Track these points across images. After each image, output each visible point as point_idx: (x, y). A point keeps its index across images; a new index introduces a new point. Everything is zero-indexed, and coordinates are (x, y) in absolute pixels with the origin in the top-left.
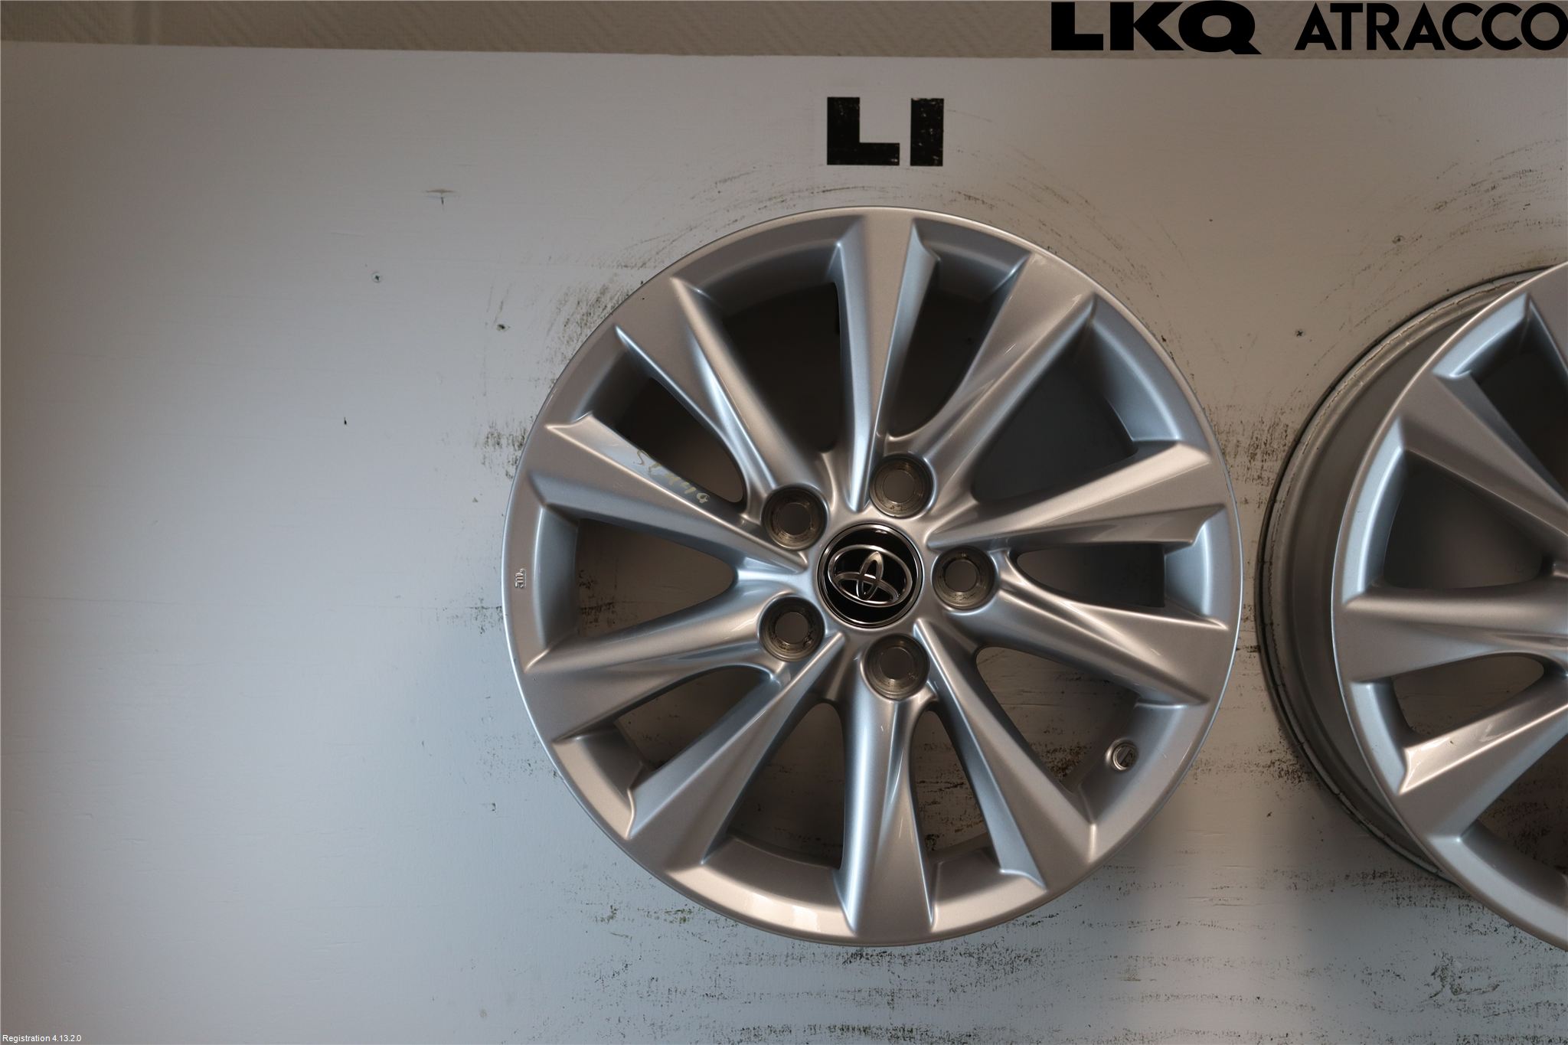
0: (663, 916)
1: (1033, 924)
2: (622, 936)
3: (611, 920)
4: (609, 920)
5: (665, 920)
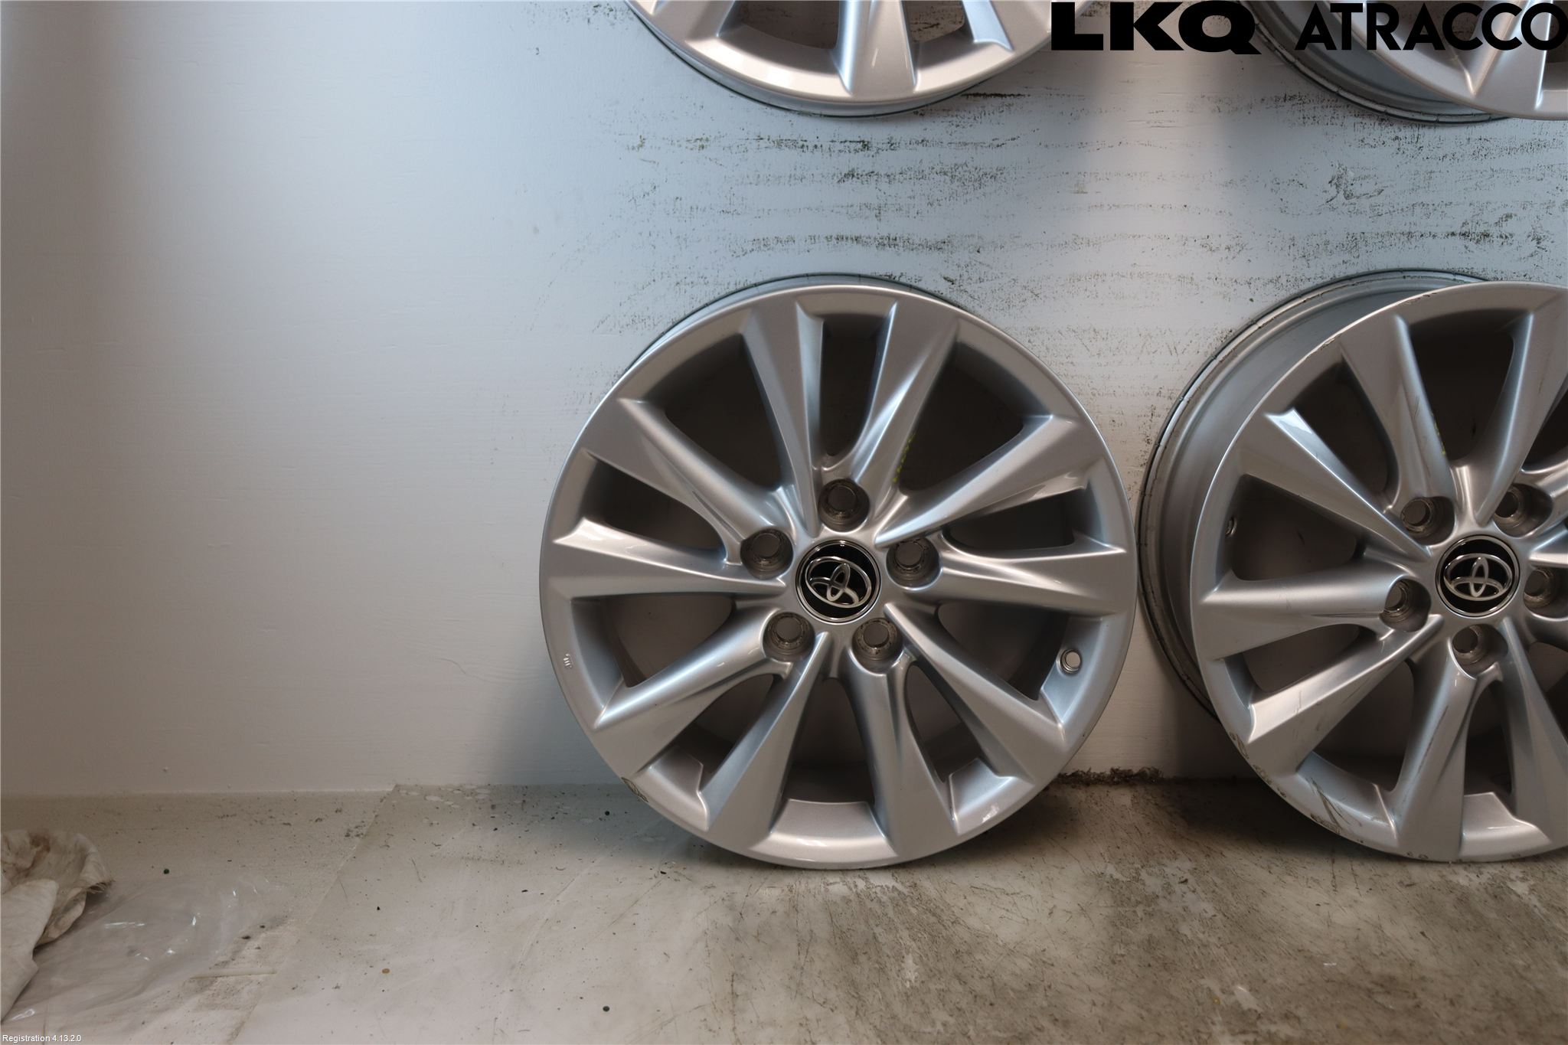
0: (684, 144)
1: (998, 146)
2: (650, 162)
3: (640, 149)
4: (638, 149)
5: (686, 148)
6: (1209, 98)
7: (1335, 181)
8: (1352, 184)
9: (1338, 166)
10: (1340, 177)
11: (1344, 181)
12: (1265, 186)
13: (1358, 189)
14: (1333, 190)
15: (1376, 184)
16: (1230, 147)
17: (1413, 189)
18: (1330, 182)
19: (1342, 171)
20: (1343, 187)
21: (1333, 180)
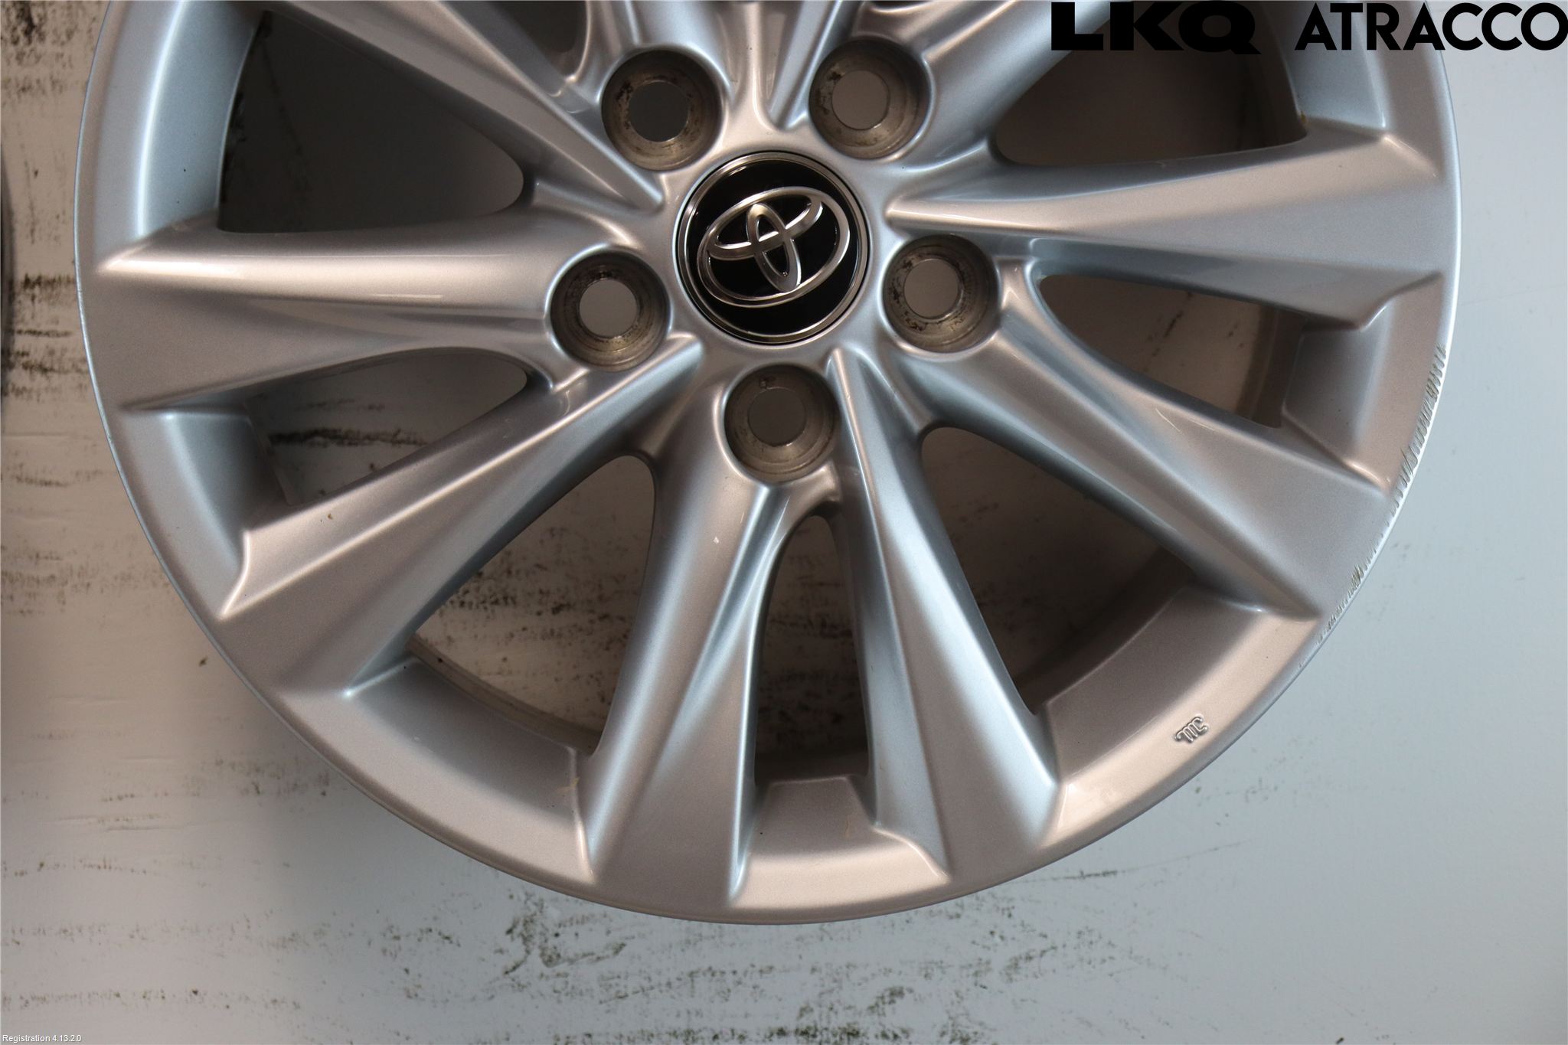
6: (233, 766)
7: (520, 928)
8: (557, 935)
9: (523, 897)
10: (529, 921)
11: (539, 929)
12: (369, 943)
13: (569, 944)
14: (516, 948)
15: (608, 932)
16: (287, 865)
17: (688, 942)
18: (510, 931)
19: (534, 908)
20: (537, 940)
21: (514, 926)
